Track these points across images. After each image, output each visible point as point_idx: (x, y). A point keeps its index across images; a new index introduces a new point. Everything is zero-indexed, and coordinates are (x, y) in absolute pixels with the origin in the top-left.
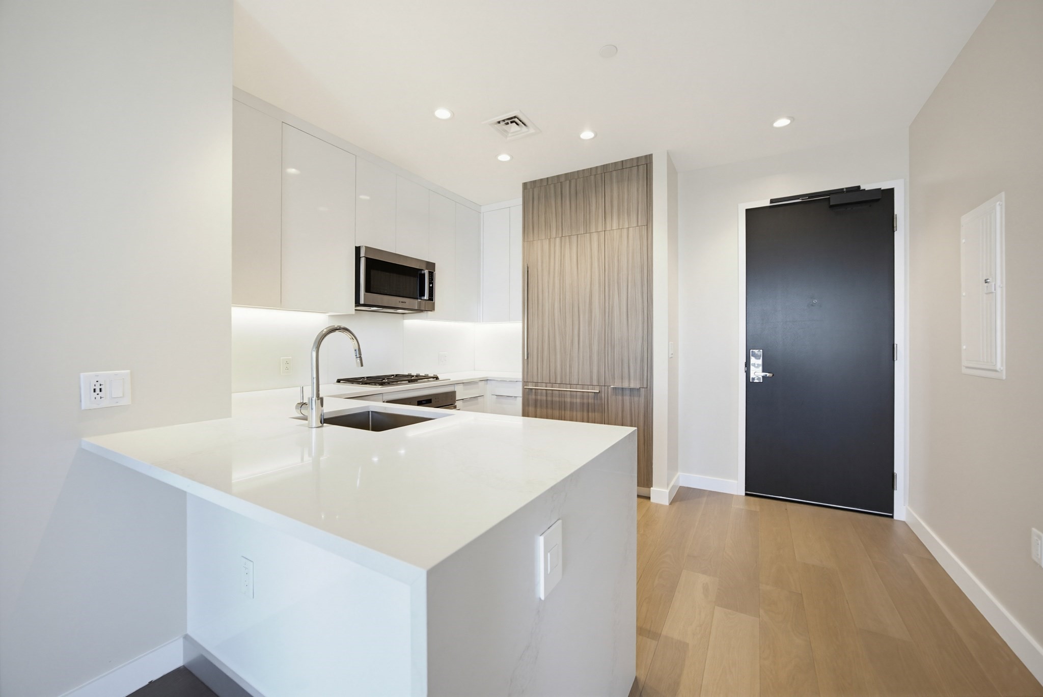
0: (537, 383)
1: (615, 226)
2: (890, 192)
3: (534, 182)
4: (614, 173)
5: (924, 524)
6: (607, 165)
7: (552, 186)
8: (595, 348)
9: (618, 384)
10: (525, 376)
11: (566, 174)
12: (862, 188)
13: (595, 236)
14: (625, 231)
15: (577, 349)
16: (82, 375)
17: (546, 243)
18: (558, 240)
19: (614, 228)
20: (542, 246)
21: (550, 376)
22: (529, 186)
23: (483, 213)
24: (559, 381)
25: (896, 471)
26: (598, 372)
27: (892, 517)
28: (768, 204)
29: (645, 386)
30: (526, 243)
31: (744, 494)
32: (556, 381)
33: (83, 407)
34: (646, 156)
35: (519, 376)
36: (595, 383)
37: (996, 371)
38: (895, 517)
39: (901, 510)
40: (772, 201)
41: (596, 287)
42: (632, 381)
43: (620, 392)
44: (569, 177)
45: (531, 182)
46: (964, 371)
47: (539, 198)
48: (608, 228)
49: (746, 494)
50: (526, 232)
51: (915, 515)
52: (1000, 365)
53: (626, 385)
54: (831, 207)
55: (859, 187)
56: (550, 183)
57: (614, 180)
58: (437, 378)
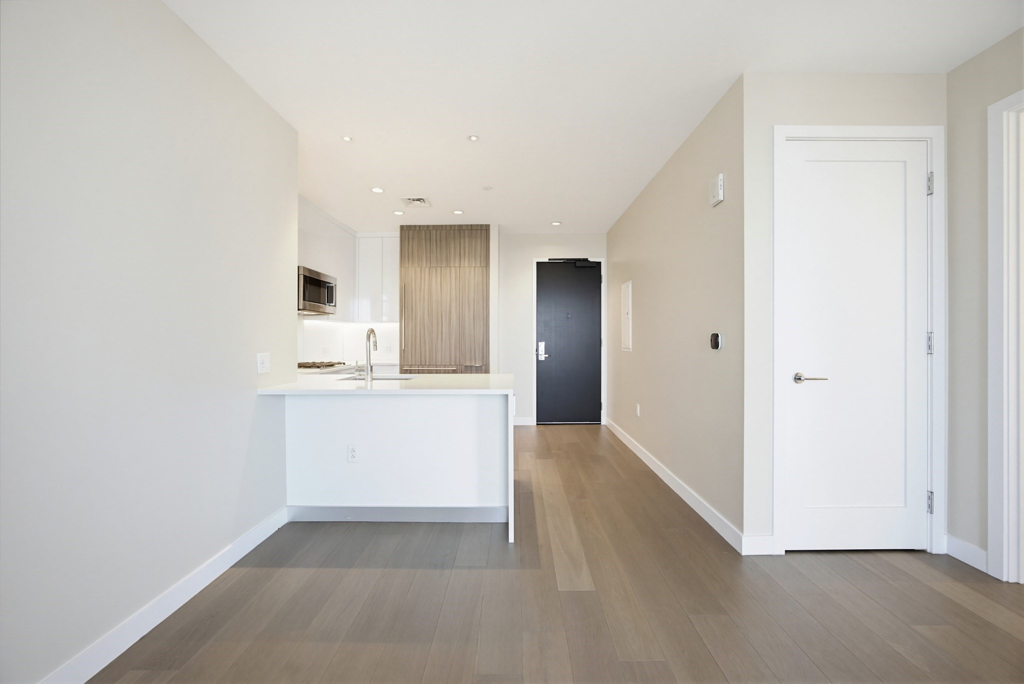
0: (411, 366)
1: (466, 265)
2: (599, 264)
3: (410, 226)
4: (466, 231)
5: (614, 424)
6: (461, 225)
7: (423, 232)
8: (453, 341)
9: (468, 364)
10: (402, 360)
11: (434, 226)
12: (589, 260)
13: (453, 269)
14: (473, 268)
15: (440, 343)
16: (258, 355)
17: (418, 270)
18: (427, 269)
19: (466, 266)
20: (415, 272)
21: (421, 359)
22: (405, 229)
23: (359, 238)
24: (427, 364)
25: (602, 401)
26: (455, 357)
27: (600, 424)
28: (547, 261)
29: (485, 364)
30: (403, 269)
31: (536, 424)
32: (425, 363)
33: (259, 373)
34: (486, 225)
35: (398, 362)
36: (453, 364)
37: (629, 349)
38: (602, 424)
39: (604, 420)
40: (549, 260)
41: (454, 305)
42: (477, 362)
43: (470, 368)
44: (436, 227)
45: (407, 226)
46: (623, 349)
47: (413, 239)
48: (462, 265)
49: (537, 424)
50: (403, 260)
51: (611, 422)
52: (631, 347)
53: (473, 364)
54: (576, 267)
55: (587, 259)
56: (421, 229)
57: (466, 235)
58: (344, 364)
